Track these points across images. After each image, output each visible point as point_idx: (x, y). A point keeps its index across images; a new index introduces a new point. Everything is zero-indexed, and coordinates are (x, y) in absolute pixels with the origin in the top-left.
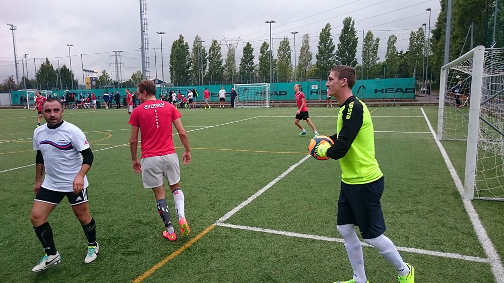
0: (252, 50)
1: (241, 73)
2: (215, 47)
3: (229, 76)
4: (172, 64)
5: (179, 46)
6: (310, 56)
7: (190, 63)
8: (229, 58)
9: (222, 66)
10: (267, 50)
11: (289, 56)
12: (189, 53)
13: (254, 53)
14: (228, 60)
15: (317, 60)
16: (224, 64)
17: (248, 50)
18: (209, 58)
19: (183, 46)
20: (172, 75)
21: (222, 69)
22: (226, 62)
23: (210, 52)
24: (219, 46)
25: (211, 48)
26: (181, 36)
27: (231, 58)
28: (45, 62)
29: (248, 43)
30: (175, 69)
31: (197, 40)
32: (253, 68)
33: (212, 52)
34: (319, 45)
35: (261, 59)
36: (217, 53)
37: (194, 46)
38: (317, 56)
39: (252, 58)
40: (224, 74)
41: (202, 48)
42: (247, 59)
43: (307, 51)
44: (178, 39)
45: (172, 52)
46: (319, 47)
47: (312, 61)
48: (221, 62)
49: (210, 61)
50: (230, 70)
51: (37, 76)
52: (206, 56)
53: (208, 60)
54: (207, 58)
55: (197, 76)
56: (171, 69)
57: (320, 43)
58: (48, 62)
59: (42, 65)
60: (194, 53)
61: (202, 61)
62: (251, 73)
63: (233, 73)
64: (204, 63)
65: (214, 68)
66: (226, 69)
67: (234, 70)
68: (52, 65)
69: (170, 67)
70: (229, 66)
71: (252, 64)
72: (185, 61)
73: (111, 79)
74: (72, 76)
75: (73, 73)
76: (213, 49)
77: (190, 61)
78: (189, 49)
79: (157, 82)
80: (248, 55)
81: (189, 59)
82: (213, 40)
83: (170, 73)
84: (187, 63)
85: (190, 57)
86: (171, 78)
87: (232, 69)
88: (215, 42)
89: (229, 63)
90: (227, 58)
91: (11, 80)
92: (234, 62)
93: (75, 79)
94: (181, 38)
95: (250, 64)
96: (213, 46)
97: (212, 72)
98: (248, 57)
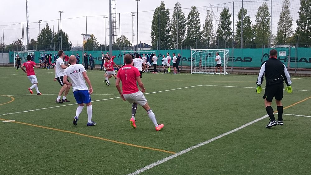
0: (230, 16)
1: (217, 38)
2: (194, 13)
3: (206, 40)
4: (153, 28)
5: (161, 12)
6: (291, 22)
7: (170, 28)
8: (207, 24)
9: (200, 31)
10: (245, 16)
11: (268, 22)
13: (231, 19)
14: (206, 25)
15: (297, 26)
16: (202, 29)
17: (226, 16)
18: (189, 24)
19: (164, 12)
20: (153, 39)
21: (200, 34)
22: (204, 28)
23: (189, 18)
24: (198, 12)
25: (190, 14)
26: (162, 3)
27: (208, 24)
28: (45, 27)
29: (225, 9)
30: (156, 34)
31: (178, 7)
32: (230, 34)
33: (191, 18)
34: (300, 11)
35: (239, 25)
36: (196, 19)
37: (174, 12)
38: (297, 22)
39: (229, 23)
40: (201, 38)
41: (182, 14)
42: (224, 24)
43: (287, 17)
44: (159, 6)
45: (154, 17)
46: (300, 13)
47: (292, 27)
48: (199, 27)
49: (188, 26)
50: (207, 35)
52: (185, 22)
53: (187, 26)
54: (186, 24)
56: (152, 33)
57: (301, 9)
58: (47, 26)
59: (43, 29)
60: (174, 19)
61: (181, 27)
62: (228, 38)
63: (211, 38)
64: (183, 28)
65: (192, 33)
66: (204, 34)
67: (211, 35)
68: (51, 29)
69: (152, 32)
70: (206, 31)
71: (229, 29)
72: (166, 26)
73: (98, 43)
74: (67, 39)
75: (68, 36)
76: (192, 15)
77: (170, 27)
78: (169, 16)
79: (144, 45)
80: (225, 21)
81: (169, 24)
82: (192, 6)
83: (152, 37)
84: (167, 28)
85: (170, 23)
86: (152, 43)
87: (209, 35)
88: (194, 8)
89: (206, 28)
90: (205, 23)
91: (19, 41)
92: (211, 27)
93: (69, 41)
94: (162, 5)
95: (227, 30)
96: (191, 12)
97: (190, 37)
98: (225, 22)
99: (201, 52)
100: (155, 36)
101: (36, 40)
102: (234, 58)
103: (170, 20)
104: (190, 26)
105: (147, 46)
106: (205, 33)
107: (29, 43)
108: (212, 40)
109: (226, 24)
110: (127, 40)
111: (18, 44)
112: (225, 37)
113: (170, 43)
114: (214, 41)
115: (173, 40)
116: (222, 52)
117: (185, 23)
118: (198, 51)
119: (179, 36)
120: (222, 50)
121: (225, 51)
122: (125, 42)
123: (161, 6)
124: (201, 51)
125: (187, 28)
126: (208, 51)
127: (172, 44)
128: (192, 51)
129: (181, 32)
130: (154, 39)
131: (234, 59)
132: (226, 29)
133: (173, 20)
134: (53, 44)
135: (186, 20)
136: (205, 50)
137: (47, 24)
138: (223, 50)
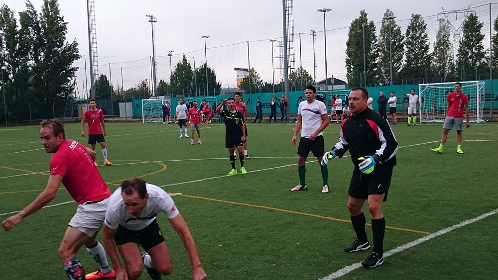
0: (481, 26)
1: (459, 63)
2: (417, 25)
3: (439, 68)
4: (349, 53)
5: (361, 28)
7: (378, 51)
8: (440, 41)
9: (428, 53)
12: (375, 37)
13: (483, 31)
14: (438, 44)
16: (431, 50)
18: (408, 43)
19: (366, 27)
20: (349, 71)
21: (429, 58)
22: (436, 48)
23: (408, 34)
24: (423, 23)
25: (409, 27)
26: (363, 13)
27: (443, 42)
28: (182, 61)
29: (472, 15)
30: (353, 63)
31: (389, 17)
32: (482, 55)
33: (411, 34)
36: (420, 35)
37: (383, 26)
39: (481, 38)
40: (431, 65)
41: (395, 29)
42: (471, 40)
44: (358, 18)
45: (349, 36)
48: (427, 48)
49: (407, 47)
50: (441, 59)
51: (172, 79)
53: (405, 46)
54: (404, 43)
55: (387, 72)
56: (348, 62)
58: (185, 60)
59: (178, 65)
60: (384, 36)
61: (396, 48)
62: (478, 63)
63: (447, 64)
64: (398, 51)
65: (415, 58)
66: (435, 58)
67: (449, 59)
68: (189, 64)
69: (347, 59)
70: (440, 53)
71: (480, 49)
72: (369, 49)
73: (262, 81)
74: (215, 78)
75: (215, 73)
76: (414, 29)
77: (377, 49)
78: (375, 32)
79: (333, 81)
80: (472, 34)
81: (375, 45)
82: (413, 14)
83: (347, 68)
84: (372, 52)
85: (377, 43)
86: (348, 76)
87: (444, 59)
88: (416, 17)
89: (439, 49)
90: (436, 41)
91: (144, 84)
92: (448, 46)
93: (217, 81)
94: (362, 16)
95: (476, 49)
96: (412, 24)
97: (410, 64)
98: (472, 37)
99: (436, 87)
100: (352, 66)
101: (168, 81)
102: (493, 95)
103: (377, 38)
104: (410, 46)
105: (338, 82)
106: (437, 57)
107: (157, 86)
108: (449, 68)
109: (474, 39)
110: (307, 75)
111: (142, 89)
112: (472, 61)
113: (377, 76)
114: (452, 68)
115: (382, 71)
116: (472, 87)
117: (401, 43)
118: (432, 87)
119: (393, 64)
120: (472, 84)
121: (477, 85)
122: (304, 78)
123: (360, 17)
124: (435, 85)
125: (406, 50)
126: (448, 85)
127: (381, 76)
128: (421, 86)
129: (396, 58)
130: (352, 70)
131: (493, 97)
132: (474, 48)
133: (382, 38)
134: (194, 86)
135: (403, 38)
136: (443, 85)
137: (184, 56)
138: (475, 83)
